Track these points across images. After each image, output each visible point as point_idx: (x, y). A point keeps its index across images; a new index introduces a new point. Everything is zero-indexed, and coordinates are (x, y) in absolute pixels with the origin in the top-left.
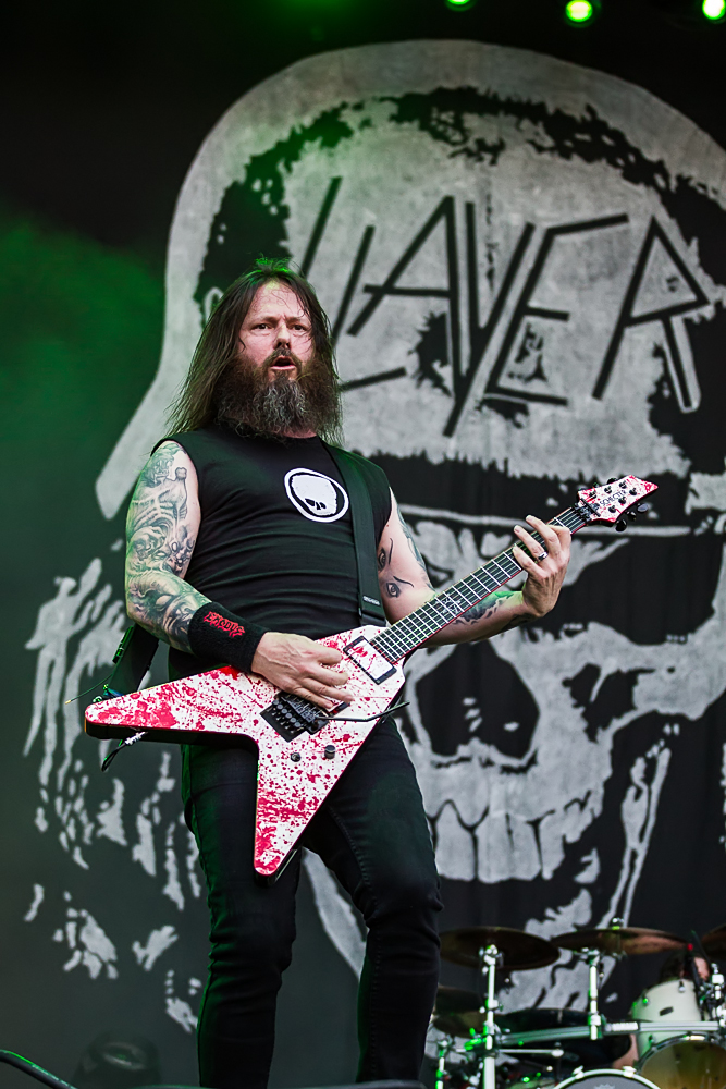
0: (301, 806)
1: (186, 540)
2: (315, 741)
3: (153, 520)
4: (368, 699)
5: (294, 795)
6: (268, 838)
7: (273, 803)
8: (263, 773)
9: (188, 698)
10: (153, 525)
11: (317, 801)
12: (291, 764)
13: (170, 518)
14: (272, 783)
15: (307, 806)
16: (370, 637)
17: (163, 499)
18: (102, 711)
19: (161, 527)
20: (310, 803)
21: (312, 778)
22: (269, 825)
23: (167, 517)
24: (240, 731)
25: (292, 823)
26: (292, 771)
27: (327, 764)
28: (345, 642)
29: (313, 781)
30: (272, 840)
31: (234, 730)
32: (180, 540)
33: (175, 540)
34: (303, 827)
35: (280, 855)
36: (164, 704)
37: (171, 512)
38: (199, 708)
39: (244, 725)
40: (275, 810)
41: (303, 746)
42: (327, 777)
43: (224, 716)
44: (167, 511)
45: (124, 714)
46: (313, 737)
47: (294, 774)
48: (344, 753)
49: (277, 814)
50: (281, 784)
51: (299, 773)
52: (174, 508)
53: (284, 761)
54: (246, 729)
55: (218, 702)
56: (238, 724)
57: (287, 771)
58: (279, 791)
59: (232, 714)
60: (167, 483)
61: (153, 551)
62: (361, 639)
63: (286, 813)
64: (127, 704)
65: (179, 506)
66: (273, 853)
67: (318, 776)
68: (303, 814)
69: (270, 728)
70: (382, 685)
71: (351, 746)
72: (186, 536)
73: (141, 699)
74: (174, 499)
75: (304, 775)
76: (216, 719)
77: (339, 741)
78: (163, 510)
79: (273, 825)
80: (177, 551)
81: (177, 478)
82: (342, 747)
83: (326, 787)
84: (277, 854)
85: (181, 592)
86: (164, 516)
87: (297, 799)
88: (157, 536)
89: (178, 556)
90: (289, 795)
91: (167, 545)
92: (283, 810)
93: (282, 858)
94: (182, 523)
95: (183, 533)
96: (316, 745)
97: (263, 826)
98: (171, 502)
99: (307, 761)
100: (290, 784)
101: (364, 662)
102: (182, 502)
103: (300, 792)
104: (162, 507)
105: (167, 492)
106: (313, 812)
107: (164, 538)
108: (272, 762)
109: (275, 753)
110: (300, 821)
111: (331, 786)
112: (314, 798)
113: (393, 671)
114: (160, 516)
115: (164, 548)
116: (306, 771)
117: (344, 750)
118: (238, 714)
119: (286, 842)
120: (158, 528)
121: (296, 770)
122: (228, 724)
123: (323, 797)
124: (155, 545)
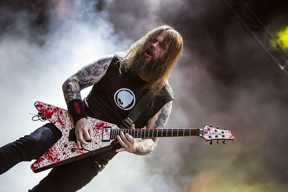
0: (55, 159)
1: (90, 81)
2: (74, 145)
3: (88, 70)
4: (96, 143)
5: (56, 155)
6: (41, 160)
7: (50, 153)
8: (55, 145)
9: (59, 114)
10: (87, 71)
11: (59, 160)
12: (63, 147)
13: (92, 73)
14: (55, 148)
15: (56, 160)
16: (113, 128)
17: (97, 68)
18: (39, 104)
19: (88, 73)
20: (57, 159)
21: (64, 154)
22: (44, 158)
23: (92, 72)
24: (61, 131)
25: (49, 161)
26: (62, 149)
27: (70, 153)
28: (106, 125)
29: (64, 155)
30: (41, 162)
31: (60, 129)
32: (88, 80)
33: (87, 79)
34: (50, 164)
35: (39, 167)
36: (53, 112)
37: (94, 72)
38: (59, 118)
39: (64, 130)
40: (49, 155)
41: (71, 144)
42: (68, 156)
43: (62, 124)
44: (94, 71)
45: (43, 108)
46: (75, 144)
47: (61, 150)
48: (77, 153)
49: (48, 157)
50: (56, 150)
51: (63, 150)
52: (96, 72)
53: (63, 145)
54: (63, 131)
55: (64, 120)
56: (63, 128)
57: (61, 148)
58: (54, 151)
59: (64, 125)
60: (101, 66)
61: (80, 76)
62: (110, 127)
63: (50, 158)
64: (45, 106)
65: (98, 73)
66: (38, 165)
67: (66, 154)
68: (53, 161)
69: (68, 135)
70: (103, 142)
71: (81, 152)
72: (91, 80)
73: (49, 107)
74: (99, 71)
75: (63, 152)
76: (59, 124)
77: (79, 149)
78: (93, 70)
79: (45, 158)
80: (85, 82)
81: (104, 67)
82: (78, 151)
83: (65, 158)
84: (38, 166)
85: (75, 92)
86: (92, 71)
87: (56, 156)
88: (85, 74)
89: (84, 83)
90: (55, 154)
91: (84, 78)
92: (51, 157)
93: (39, 168)
94: (93, 77)
95: (91, 79)
96: (73, 146)
97: (42, 157)
98: (97, 70)
99: (67, 149)
100: (58, 151)
101: (105, 133)
102: (99, 73)
103: (58, 155)
104: (94, 69)
105: (99, 67)
106: (56, 162)
107: (86, 76)
108: (60, 143)
109: (63, 142)
110: (51, 162)
111: (66, 159)
112: (60, 159)
113: (108, 141)
114: (91, 71)
115: (83, 78)
116: (65, 151)
117: (78, 152)
118: (65, 126)
119: (43, 165)
120: (87, 73)
121: (63, 149)
122: (61, 127)
123: (62, 160)
124: (82, 76)
